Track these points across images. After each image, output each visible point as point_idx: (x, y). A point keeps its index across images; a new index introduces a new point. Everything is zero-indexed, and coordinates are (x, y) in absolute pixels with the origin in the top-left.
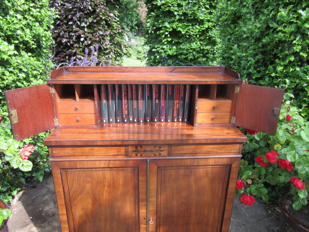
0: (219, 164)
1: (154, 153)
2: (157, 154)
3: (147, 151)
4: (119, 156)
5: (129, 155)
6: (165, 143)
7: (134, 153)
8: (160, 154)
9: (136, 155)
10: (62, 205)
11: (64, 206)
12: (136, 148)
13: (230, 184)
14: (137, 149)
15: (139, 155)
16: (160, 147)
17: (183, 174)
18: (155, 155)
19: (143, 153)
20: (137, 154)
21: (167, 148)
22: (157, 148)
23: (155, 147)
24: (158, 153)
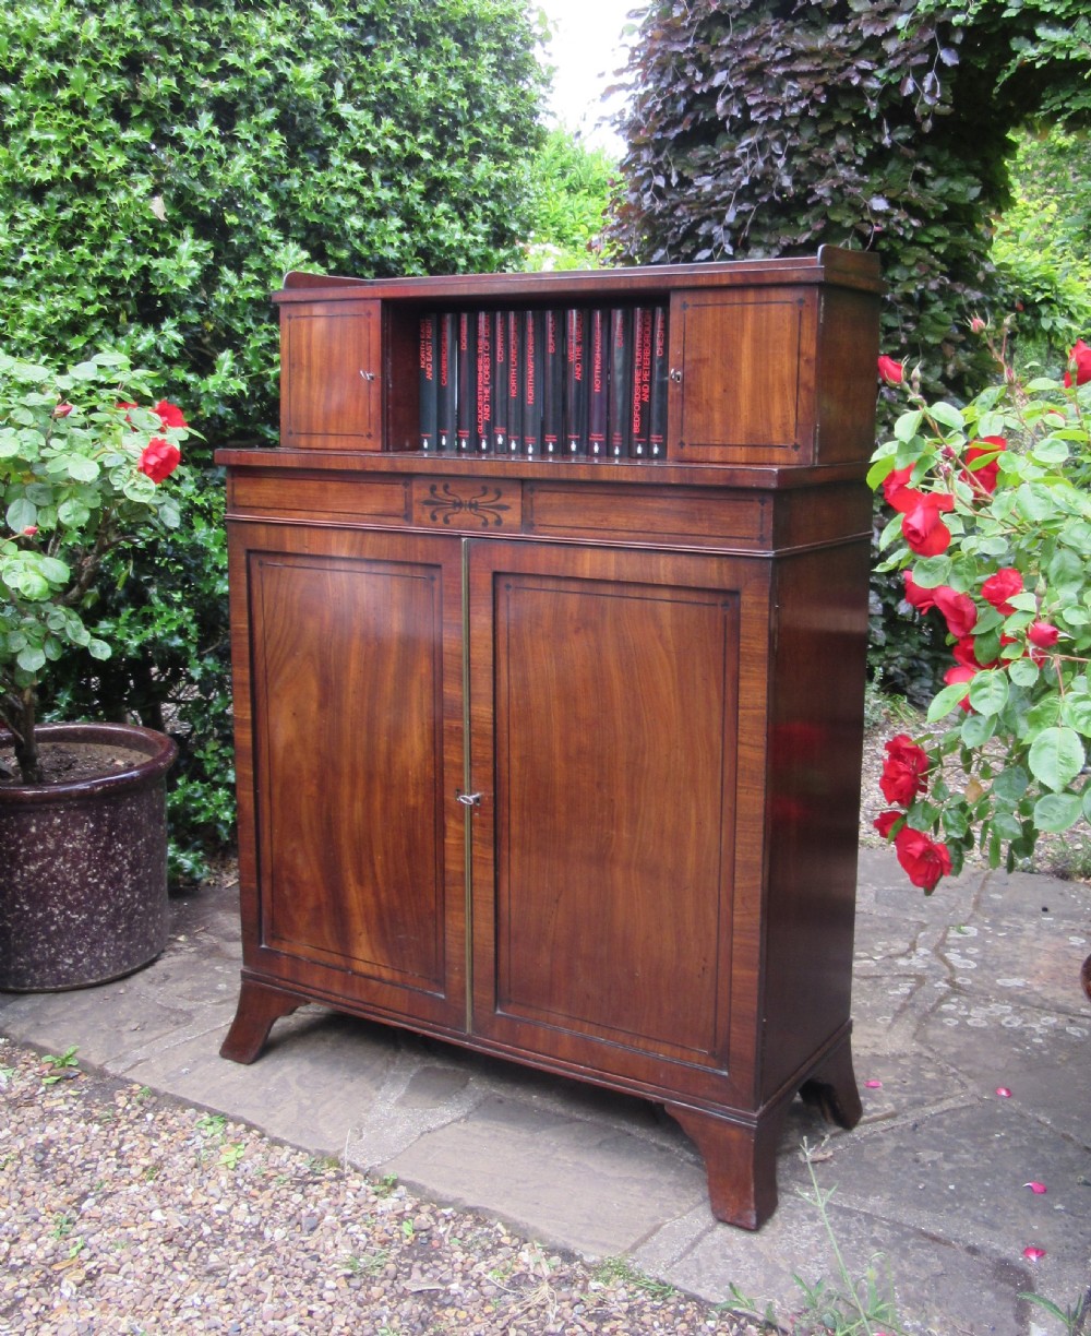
0: (693, 585)
1: (482, 513)
2: (491, 518)
3: (460, 505)
4: (390, 520)
5: (415, 516)
6: (508, 475)
7: (428, 510)
8: (499, 522)
9: (434, 518)
10: (243, 684)
11: (248, 689)
12: (433, 489)
13: (742, 684)
14: (435, 496)
15: (440, 520)
16: (499, 494)
17: (575, 617)
18: (486, 523)
19: (451, 510)
20: (436, 514)
21: (519, 500)
22: (490, 497)
23: (485, 491)
24: (494, 517)
